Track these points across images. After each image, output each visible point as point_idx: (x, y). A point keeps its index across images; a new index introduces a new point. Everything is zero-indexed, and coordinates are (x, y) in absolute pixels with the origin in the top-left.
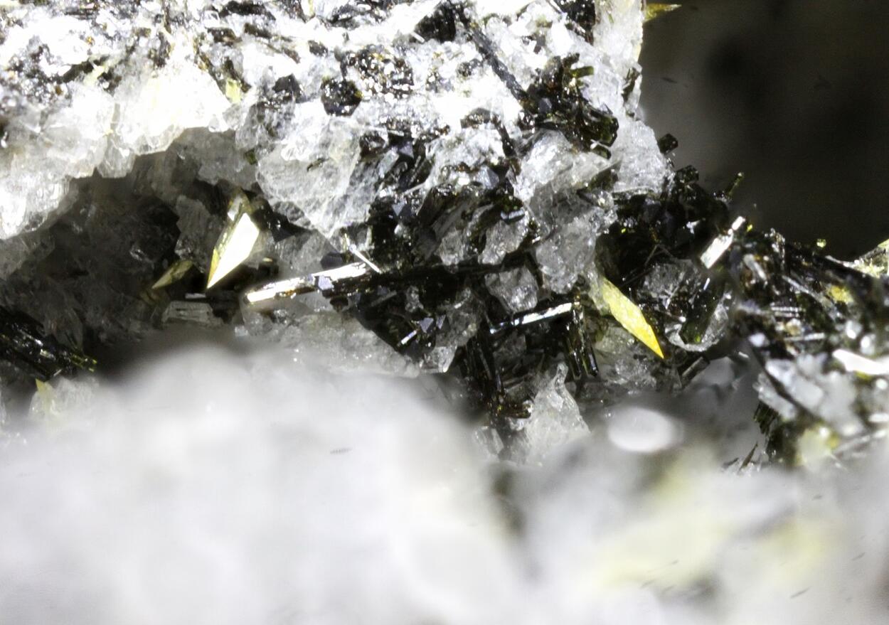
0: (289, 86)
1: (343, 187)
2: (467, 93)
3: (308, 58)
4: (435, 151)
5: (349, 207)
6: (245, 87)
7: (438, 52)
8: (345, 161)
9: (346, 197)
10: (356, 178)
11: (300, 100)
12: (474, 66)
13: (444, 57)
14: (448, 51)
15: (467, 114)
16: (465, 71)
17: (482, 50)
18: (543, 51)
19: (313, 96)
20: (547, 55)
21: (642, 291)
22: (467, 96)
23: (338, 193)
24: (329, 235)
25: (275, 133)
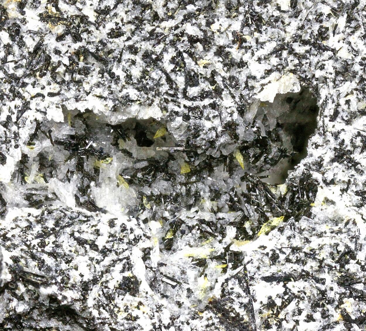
0: (177, 113)
1: (182, 133)
2: (212, 122)
3: (182, 108)
5: (183, 137)
6: (167, 112)
7: (210, 111)
8: (184, 129)
10: (185, 132)
11: (178, 116)
12: (216, 117)
14: (213, 111)
15: (211, 127)
16: (214, 117)
17: (219, 114)
19: (181, 116)
20: (231, 118)
21: (247, 152)
23: (181, 134)
24: (177, 140)
25: (171, 120)
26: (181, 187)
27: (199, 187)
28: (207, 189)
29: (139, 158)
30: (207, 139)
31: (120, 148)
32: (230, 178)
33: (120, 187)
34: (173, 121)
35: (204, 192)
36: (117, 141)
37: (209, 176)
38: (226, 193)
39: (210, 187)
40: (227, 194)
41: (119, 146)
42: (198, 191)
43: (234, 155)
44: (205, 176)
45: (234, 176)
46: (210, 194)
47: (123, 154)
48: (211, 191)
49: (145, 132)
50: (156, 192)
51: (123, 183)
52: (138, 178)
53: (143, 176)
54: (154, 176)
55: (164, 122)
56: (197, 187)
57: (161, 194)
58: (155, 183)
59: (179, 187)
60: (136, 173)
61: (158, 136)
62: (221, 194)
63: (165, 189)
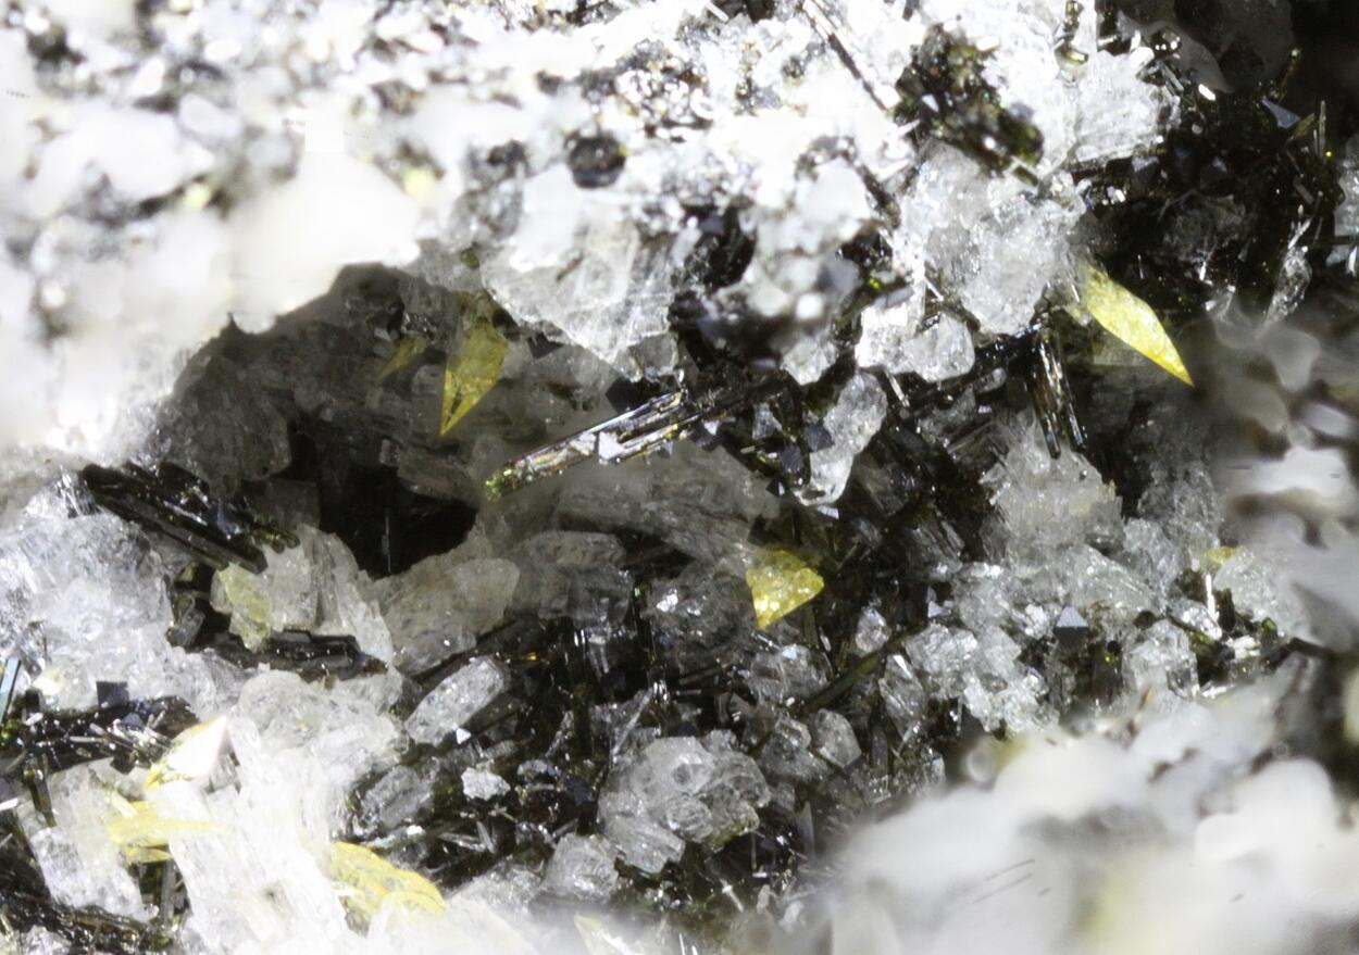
0: (510, 158)
1: (622, 281)
2: (801, 110)
3: (537, 104)
4: (757, 222)
5: (637, 317)
6: (439, 173)
7: (749, 40)
8: (618, 255)
9: (629, 303)
10: (644, 270)
11: (533, 173)
12: (809, 58)
13: (760, 46)
14: (766, 34)
15: (803, 150)
16: (793, 70)
18: (916, 17)
19: (551, 162)
20: (923, 22)
21: (1162, 254)
22: (803, 115)
23: (616, 298)
24: (611, 359)
25: (501, 227)
26: (812, 731)
27: (933, 664)
28: (1003, 654)
29: (422, 663)
30: (811, 245)
31: (252, 641)
32: (1136, 516)
33: (378, 923)
34: (513, 230)
35: (991, 682)
36: (204, 605)
37: (974, 553)
38: (1146, 619)
39: (1013, 631)
40: (1161, 628)
41: (237, 624)
42: (942, 695)
43: (1076, 313)
44: (942, 570)
45: (1152, 494)
46: (1034, 679)
47: (289, 679)
48: (1033, 654)
49: (383, 459)
50: (654, 847)
51: (389, 884)
52: (482, 805)
53: (510, 776)
54: (591, 743)
55: (459, 269)
56: (921, 674)
57: (693, 849)
58: (614, 789)
59: (797, 734)
60: (452, 777)
61: (464, 409)
62: (1115, 648)
63: (709, 801)
